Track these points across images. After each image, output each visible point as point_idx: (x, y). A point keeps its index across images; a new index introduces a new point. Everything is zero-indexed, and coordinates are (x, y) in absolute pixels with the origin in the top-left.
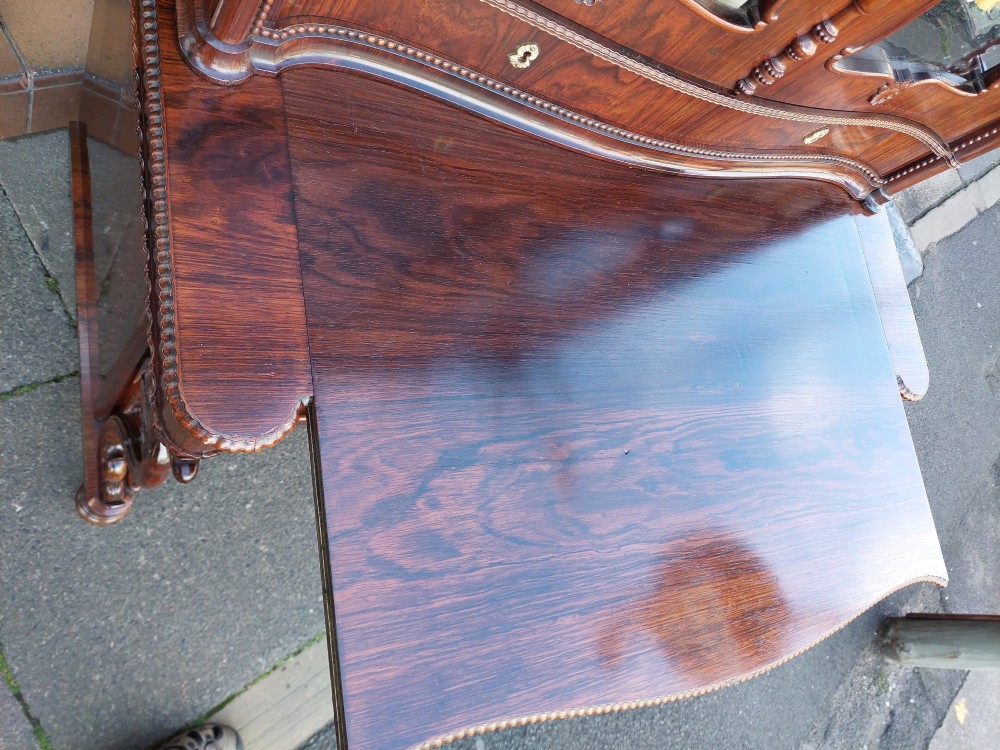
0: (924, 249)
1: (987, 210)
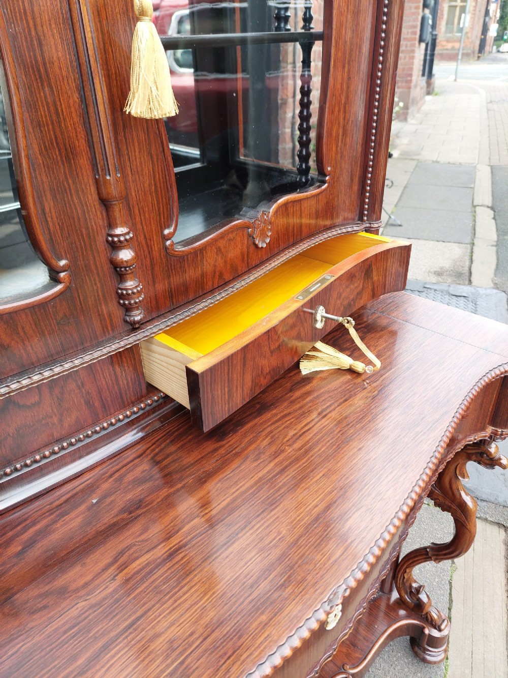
0: (492, 285)
1: (497, 242)
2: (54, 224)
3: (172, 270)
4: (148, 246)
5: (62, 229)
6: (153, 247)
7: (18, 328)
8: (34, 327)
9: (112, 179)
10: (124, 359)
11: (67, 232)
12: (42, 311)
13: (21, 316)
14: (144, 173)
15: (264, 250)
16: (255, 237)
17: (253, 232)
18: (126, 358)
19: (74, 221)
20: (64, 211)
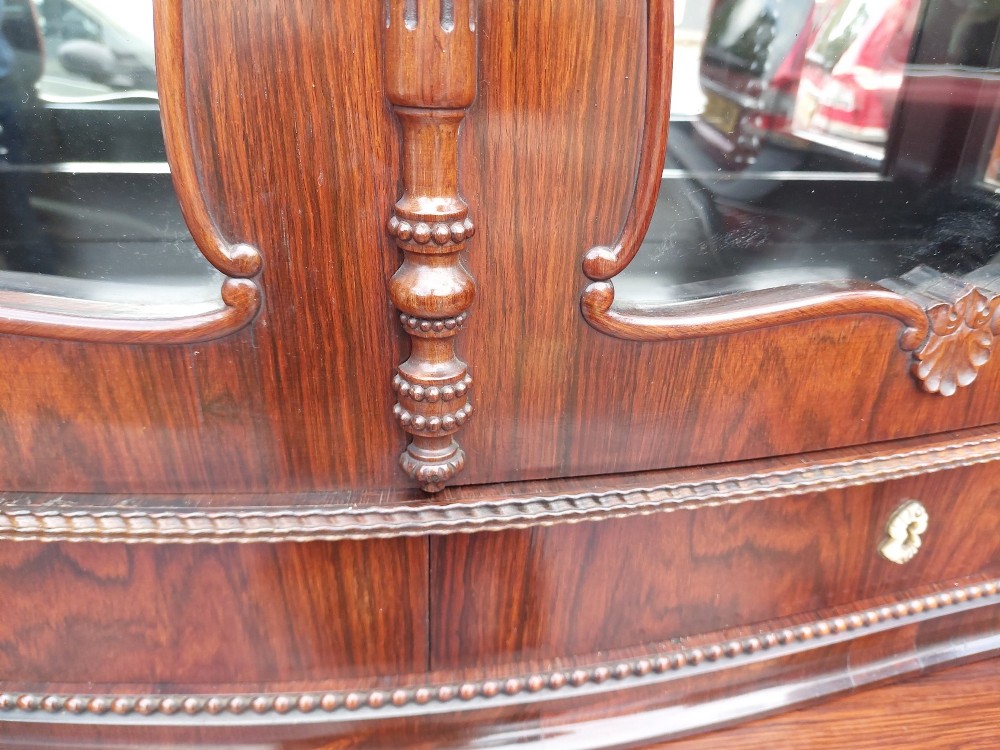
2: (231, 136)
3: (587, 370)
4: (521, 280)
5: (253, 155)
6: (539, 288)
7: (97, 386)
8: (139, 396)
9: (420, 33)
10: (375, 563)
11: (266, 169)
12: (167, 362)
13: (107, 359)
14: (561, 53)
15: (942, 404)
16: (922, 352)
17: (920, 341)
18: (380, 560)
19: (295, 141)
20: (266, 106)
